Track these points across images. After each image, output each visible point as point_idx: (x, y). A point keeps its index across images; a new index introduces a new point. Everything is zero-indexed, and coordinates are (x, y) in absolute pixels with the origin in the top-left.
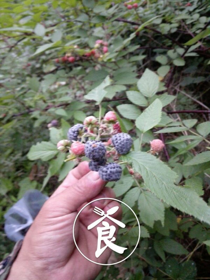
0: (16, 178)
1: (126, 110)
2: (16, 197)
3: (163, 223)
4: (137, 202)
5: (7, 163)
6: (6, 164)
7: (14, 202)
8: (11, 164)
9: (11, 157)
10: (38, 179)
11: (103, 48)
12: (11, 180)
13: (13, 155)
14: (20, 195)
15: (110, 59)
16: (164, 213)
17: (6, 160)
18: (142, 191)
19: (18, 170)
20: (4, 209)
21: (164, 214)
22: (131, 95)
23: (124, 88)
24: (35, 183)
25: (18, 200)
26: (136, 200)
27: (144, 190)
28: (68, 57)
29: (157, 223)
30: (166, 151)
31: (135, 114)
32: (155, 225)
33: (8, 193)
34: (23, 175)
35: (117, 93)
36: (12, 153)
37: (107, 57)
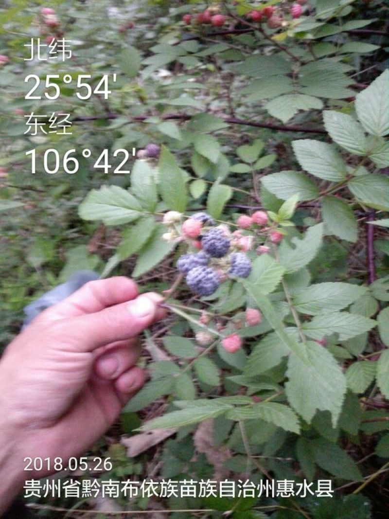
0: (65, 240)
1: (311, 155)
2: (57, 275)
3: (335, 420)
4: (285, 359)
5: (54, 209)
6: (51, 211)
7: (50, 284)
8: (60, 213)
9: (63, 200)
10: (103, 252)
11: (292, 7)
12: (55, 241)
13: (67, 196)
14: (65, 273)
15: (302, 33)
16: (343, 398)
17: (53, 203)
18: (303, 338)
19: (72, 227)
20: (31, 292)
21: (342, 401)
22: (333, 122)
23: (319, 105)
24: (96, 260)
25: (59, 284)
26: (285, 355)
27: (308, 339)
28: (212, 14)
29: (323, 416)
30: (371, 261)
31: (331, 168)
32: (315, 419)
33: (45, 266)
34: (78, 238)
35: (301, 111)
36: (67, 193)
37: (296, 26)
